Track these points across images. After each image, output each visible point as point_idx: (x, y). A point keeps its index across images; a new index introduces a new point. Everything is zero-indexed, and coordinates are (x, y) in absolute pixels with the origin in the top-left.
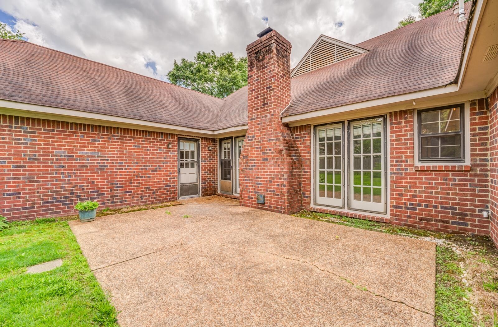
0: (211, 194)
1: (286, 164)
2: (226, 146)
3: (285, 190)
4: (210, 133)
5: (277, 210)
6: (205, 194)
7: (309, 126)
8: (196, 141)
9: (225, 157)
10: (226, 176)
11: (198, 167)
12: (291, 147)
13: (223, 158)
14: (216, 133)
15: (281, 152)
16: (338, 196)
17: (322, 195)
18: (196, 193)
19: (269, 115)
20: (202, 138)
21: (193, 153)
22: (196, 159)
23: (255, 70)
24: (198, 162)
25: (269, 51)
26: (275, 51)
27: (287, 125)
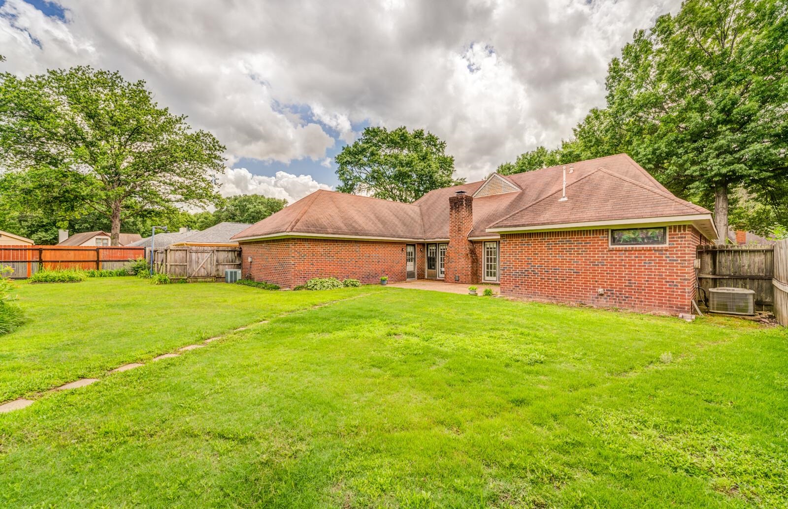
0: (422, 279)
1: (470, 261)
2: (431, 248)
3: (470, 273)
4: (423, 240)
5: (465, 283)
6: (418, 278)
7: (482, 242)
8: (414, 245)
9: (431, 255)
10: (431, 267)
11: (415, 261)
12: (473, 252)
13: (429, 256)
14: (426, 240)
15: (467, 255)
16: (495, 276)
17: (488, 275)
18: (414, 277)
19: (461, 237)
20: (417, 244)
21: (412, 253)
22: (413, 257)
23: (454, 211)
24: (415, 258)
25: (462, 204)
26: (465, 205)
27: (471, 241)
